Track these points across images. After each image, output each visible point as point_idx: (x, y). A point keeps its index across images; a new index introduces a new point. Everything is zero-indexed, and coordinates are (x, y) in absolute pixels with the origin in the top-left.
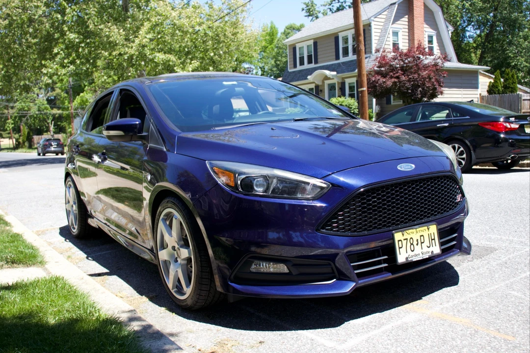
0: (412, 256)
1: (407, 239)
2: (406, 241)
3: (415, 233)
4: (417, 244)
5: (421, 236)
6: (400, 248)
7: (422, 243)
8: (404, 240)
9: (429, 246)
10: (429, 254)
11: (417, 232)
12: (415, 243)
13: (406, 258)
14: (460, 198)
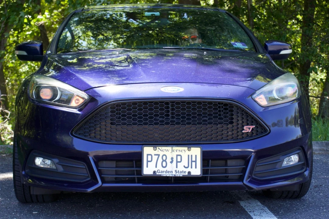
0: (162, 172)
1: (159, 155)
2: (157, 156)
3: (170, 151)
4: (172, 162)
5: (177, 155)
6: (148, 161)
7: (177, 162)
8: (155, 155)
9: (187, 166)
10: (184, 174)
11: (173, 151)
12: (169, 160)
13: (154, 172)
14: (251, 129)
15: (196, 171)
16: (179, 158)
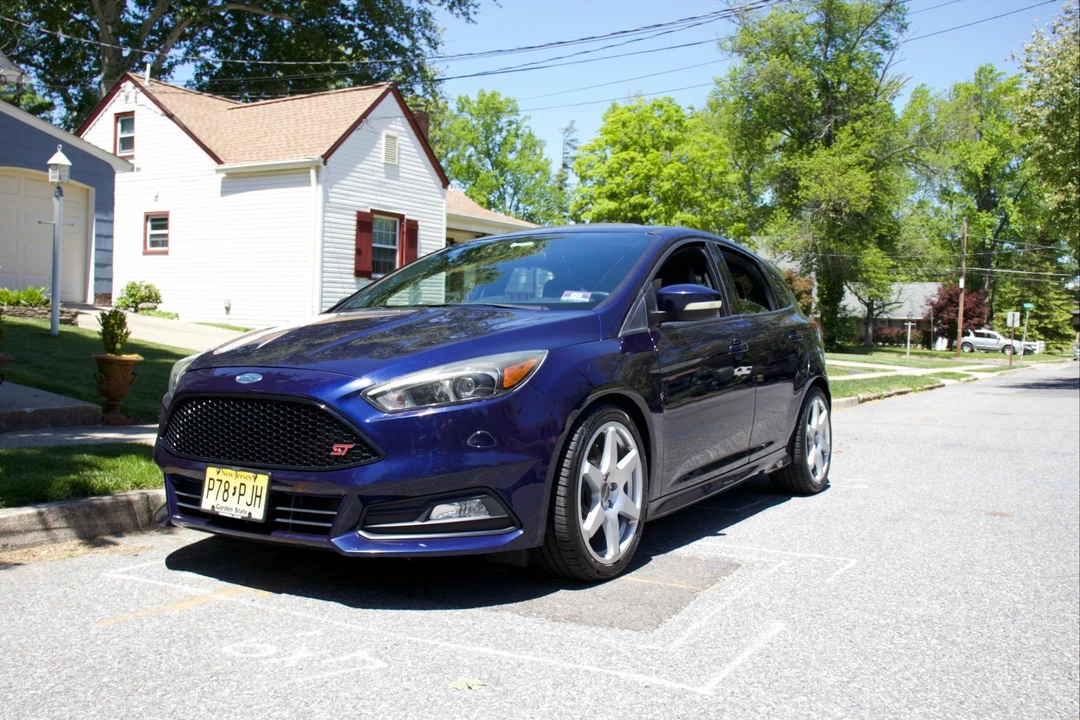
0: (221, 508)
1: (221, 481)
2: (220, 483)
3: (235, 476)
4: (234, 494)
5: (242, 484)
6: (209, 489)
7: (240, 495)
8: (218, 480)
9: (249, 503)
10: (243, 515)
11: (237, 476)
12: (231, 491)
13: (213, 507)
14: (345, 451)
15: (258, 514)
16: (243, 487)
